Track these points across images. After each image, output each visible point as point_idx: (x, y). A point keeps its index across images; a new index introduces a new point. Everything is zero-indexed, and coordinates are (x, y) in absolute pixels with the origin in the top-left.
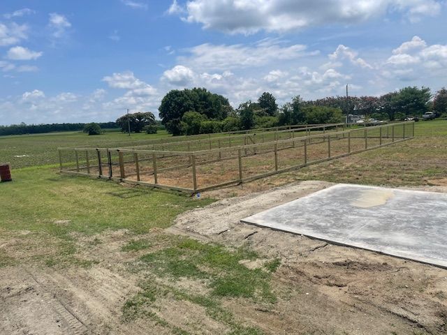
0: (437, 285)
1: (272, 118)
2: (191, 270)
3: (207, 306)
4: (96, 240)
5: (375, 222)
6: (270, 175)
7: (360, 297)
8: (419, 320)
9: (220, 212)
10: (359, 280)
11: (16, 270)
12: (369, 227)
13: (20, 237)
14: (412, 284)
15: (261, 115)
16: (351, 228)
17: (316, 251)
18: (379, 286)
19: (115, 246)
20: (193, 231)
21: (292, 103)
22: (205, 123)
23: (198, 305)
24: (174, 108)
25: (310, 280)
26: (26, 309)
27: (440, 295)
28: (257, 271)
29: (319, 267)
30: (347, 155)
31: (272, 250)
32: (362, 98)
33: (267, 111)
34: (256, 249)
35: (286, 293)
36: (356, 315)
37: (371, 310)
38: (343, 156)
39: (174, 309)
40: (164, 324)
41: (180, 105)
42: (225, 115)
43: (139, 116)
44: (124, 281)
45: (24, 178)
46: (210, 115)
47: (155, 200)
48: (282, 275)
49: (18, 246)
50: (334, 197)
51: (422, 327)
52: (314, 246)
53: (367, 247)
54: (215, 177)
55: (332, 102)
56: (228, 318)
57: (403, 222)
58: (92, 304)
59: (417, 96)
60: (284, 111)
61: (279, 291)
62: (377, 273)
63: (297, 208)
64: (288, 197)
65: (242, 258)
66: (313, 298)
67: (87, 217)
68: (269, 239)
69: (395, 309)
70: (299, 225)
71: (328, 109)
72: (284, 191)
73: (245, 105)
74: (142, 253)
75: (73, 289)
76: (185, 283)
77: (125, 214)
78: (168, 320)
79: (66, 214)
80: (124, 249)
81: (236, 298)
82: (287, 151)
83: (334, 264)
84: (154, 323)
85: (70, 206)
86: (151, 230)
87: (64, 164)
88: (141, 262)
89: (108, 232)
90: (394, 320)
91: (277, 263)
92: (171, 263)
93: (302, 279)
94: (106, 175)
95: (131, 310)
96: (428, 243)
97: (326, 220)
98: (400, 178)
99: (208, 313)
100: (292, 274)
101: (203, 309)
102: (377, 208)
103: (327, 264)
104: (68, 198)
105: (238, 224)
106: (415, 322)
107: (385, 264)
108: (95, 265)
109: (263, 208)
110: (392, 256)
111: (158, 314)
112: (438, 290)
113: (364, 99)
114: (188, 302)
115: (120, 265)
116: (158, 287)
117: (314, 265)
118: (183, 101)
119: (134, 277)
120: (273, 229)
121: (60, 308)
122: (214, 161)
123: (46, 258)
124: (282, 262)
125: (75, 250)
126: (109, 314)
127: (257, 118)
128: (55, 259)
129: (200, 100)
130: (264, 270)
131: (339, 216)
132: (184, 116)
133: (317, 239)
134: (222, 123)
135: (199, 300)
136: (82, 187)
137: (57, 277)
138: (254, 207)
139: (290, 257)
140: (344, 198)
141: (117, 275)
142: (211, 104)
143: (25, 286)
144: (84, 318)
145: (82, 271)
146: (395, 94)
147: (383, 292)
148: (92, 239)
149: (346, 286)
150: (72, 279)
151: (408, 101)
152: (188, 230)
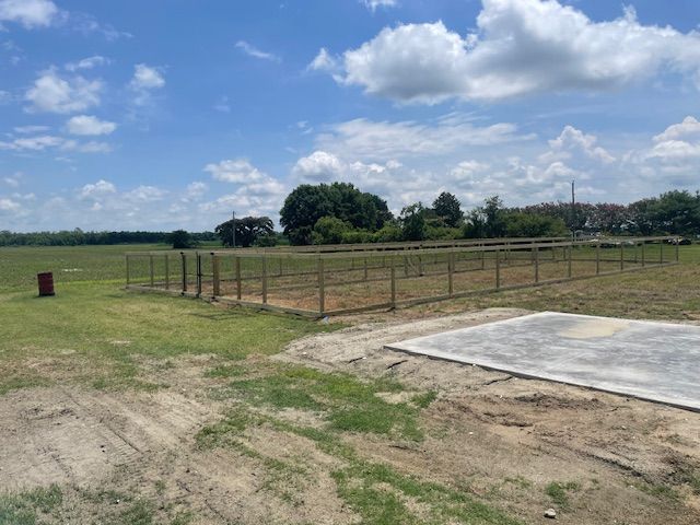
0: (672, 427)
1: (453, 229)
2: (303, 401)
3: (320, 440)
4: (168, 363)
5: (591, 355)
6: (439, 300)
7: (549, 439)
8: (637, 466)
9: (356, 338)
10: (553, 420)
11: (49, 391)
12: (580, 359)
13: (60, 357)
14: (634, 425)
15: (437, 225)
16: (552, 360)
17: (492, 385)
18: (582, 426)
19: (195, 371)
20: (311, 359)
21: (485, 207)
22: (348, 234)
23: (305, 439)
24: (302, 212)
25: (478, 418)
26: (60, 432)
27: (675, 439)
28: (401, 406)
29: (494, 403)
30: (566, 281)
31: (426, 383)
32: (600, 206)
33: (445, 221)
34: (401, 381)
35: (439, 432)
36: (539, 459)
37: (565, 453)
38: (559, 282)
39: (271, 440)
40: (253, 454)
41: (312, 207)
42: (380, 225)
43: (251, 222)
44: (203, 409)
45: (74, 293)
46: (357, 223)
47: (261, 323)
48: (437, 411)
49: (56, 366)
50: (533, 326)
51: (639, 475)
52: (491, 379)
53: (571, 381)
54: (356, 299)
55: (550, 211)
56: (347, 453)
57: (636, 357)
58: (152, 430)
59: (689, 205)
60: (473, 220)
61: (428, 428)
62: (581, 411)
63: (473, 335)
64: (461, 324)
65: (381, 390)
66: (478, 439)
67: (159, 338)
68: (424, 369)
69: (601, 453)
70: (472, 354)
71: (542, 220)
72: (457, 318)
73: (411, 209)
74: (232, 379)
75: (129, 414)
76: (291, 414)
77: (213, 337)
78: (260, 451)
79: (128, 334)
80: (207, 375)
81: (363, 433)
82: (472, 273)
83: (516, 399)
84: (239, 453)
85: (135, 326)
86: (250, 356)
87: (131, 280)
88: (230, 389)
89: (187, 356)
90: (596, 466)
91: (431, 397)
92: (274, 391)
93: (465, 416)
94: (191, 291)
95: (210, 437)
96: (668, 380)
97: (515, 351)
98: (645, 310)
99: (319, 447)
100: (451, 410)
101: (313, 442)
102: (599, 339)
103: (506, 400)
104: (134, 318)
105: (380, 350)
106: (628, 469)
107: (595, 400)
108: (164, 390)
109: (421, 334)
110: (608, 392)
111: (246, 444)
112: (672, 433)
113: (602, 208)
114: (292, 435)
115: (200, 391)
116: (250, 416)
117: (486, 399)
118: (317, 202)
119: (217, 405)
120: (431, 358)
121: (107, 433)
122: (357, 282)
123: (94, 379)
124: (440, 396)
125: (136, 373)
126: (177, 441)
127: (430, 230)
128: (107, 380)
129: (343, 202)
130: (411, 404)
131: (536, 346)
132: (317, 224)
133: (497, 370)
134: (375, 235)
135: (309, 433)
136: (156, 306)
137: (107, 401)
138: (407, 333)
139: (452, 390)
140: (548, 327)
141: (193, 402)
142: (359, 206)
143: (60, 408)
144: (139, 445)
145: (144, 395)
146: (653, 202)
147: (587, 433)
148: (163, 362)
149: (531, 425)
150: (129, 403)
151: (673, 214)
152: (305, 357)
